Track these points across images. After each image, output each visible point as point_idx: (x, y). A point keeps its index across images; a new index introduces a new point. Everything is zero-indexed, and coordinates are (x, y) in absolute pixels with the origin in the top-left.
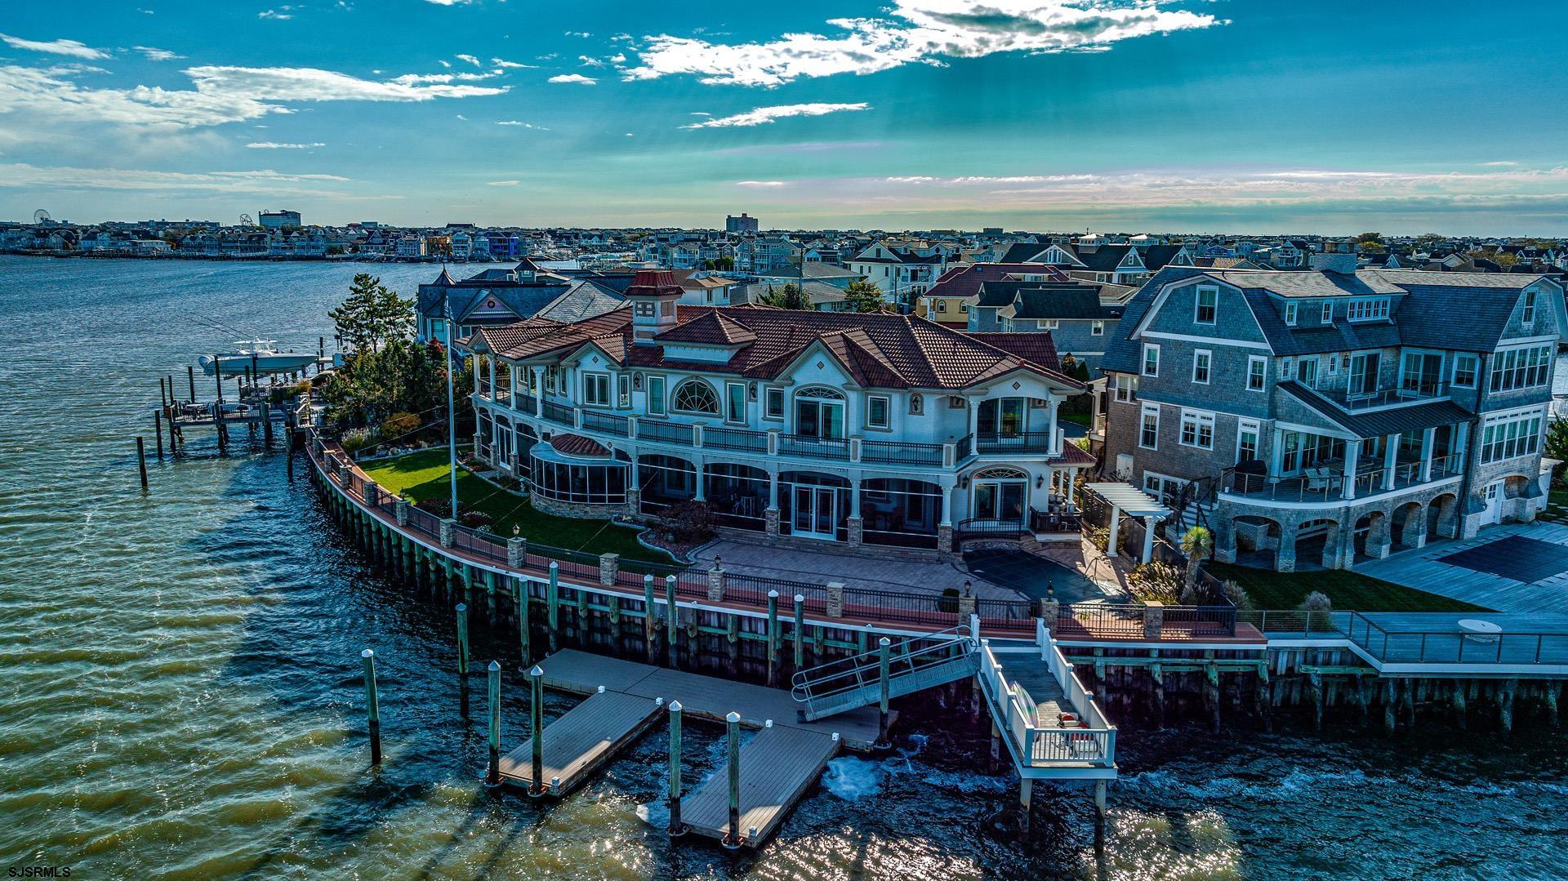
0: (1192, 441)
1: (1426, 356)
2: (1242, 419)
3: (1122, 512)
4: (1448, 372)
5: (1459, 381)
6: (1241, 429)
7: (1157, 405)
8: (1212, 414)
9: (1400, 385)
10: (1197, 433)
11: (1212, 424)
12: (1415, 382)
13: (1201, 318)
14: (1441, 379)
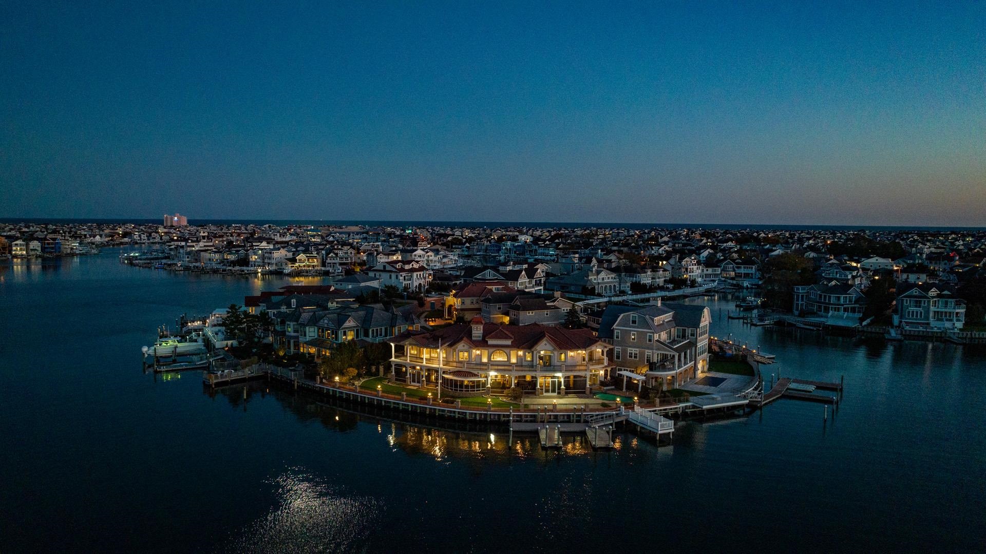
0: (632, 358)
1: (682, 329)
2: (646, 351)
3: (627, 377)
4: (688, 333)
5: (691, 335)
6: (646, 353)
7: (620, 348)
8: (638, 350)
9: (676, 337)
10: (633, 355)
11: (638, 352)
12: (680, 336)
13: (633, 323)
14: (687, 335)
